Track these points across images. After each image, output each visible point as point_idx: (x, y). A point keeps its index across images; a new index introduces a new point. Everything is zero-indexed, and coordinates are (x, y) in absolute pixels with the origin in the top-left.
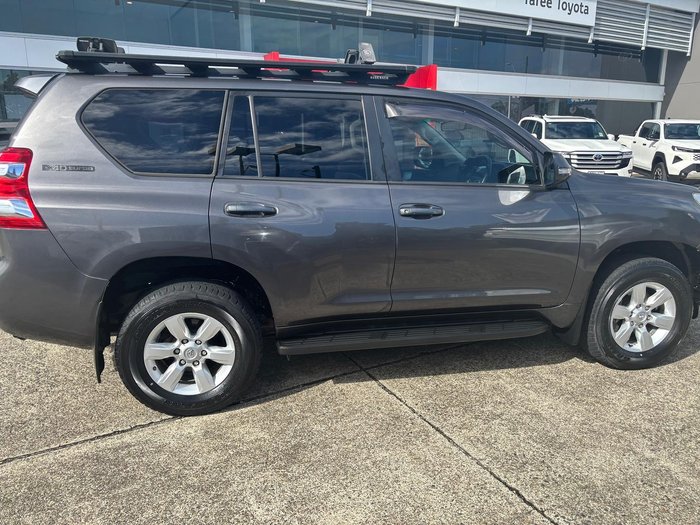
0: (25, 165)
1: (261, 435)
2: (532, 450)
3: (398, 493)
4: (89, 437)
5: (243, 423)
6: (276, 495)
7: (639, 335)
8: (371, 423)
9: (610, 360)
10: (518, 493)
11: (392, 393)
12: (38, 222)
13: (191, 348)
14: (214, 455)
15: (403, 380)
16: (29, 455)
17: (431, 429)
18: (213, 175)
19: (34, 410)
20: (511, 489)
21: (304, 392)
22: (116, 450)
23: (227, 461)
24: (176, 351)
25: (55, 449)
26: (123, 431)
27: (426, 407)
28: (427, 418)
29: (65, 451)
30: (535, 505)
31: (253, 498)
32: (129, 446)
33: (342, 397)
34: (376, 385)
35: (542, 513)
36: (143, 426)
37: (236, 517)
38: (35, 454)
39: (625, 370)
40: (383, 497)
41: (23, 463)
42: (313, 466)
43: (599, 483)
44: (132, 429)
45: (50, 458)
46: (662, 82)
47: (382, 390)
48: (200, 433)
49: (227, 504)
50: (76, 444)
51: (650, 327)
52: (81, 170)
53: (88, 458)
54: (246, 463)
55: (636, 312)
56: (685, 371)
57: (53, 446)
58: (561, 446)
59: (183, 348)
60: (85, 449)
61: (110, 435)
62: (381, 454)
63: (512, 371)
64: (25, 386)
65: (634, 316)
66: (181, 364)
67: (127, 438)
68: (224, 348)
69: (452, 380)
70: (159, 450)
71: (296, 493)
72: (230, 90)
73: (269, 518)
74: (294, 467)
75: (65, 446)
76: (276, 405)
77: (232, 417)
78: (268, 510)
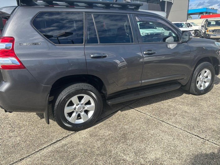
0: (12, 44)
1: (110, 132)
2: (192, 123)
3: (166, 143)
4: (48, 144)
5: (101, 129)
6: (129, 152)
7: (202, 85)
8: (142, 122)
9: (196, 93)
10: (198, 136)
11: (141, 112)
12: (21, 66)
13: (80, 107)
14: (99, 142)
15: (141, 107)
16: (29, 156)
17: (161, 121)
18: (84, 44)
19: (18, 138)
20: (196, 135)
21: (114, 116)
22: (62, 147)
23: (104, 143)
24: (75, 109)
25: (38, 151)
26: (60, 140)
27: (154, 115)
28: (157, 118)
29: (43, 151)
30: (205, 139)
31: (122, 154)
32: (66, 145)
33: (127, 116)
34: (134, 110)
35: (208, 140)
36: (66, 137)
37: (121, 161)
38: (31, 155)
39: (199, 95)
40: (162, 145)
41: (29, 159)
42: (134, 140)
43: (216, 129)
44: (62, 139)
45: (38, 155)
46: (166, 11)
47: (137, 112)
48: (88, 136)
49: (115, 158)
50: (45, 148)
51: (205, 82)
52: (36, 44)
53: (53, 152)
54: (111, 143)
55: (202, 78)
56: (214, 94)
57: (36, 150)
58: (199, 120)
59: (77, 107)
60: (50, 149)
61: (56, 142)
62: (152, 132)
63: (170, 100)
64: (8, 130)
65: (201, 79)
66: (77, 113)
67: (63, 142)
68: (91, 105)
69: (155, 105)
70: (78, 144)
71: (135, 149)
72: (85, 12)
73: (132, 160)
74: (128, 141)
75: (41, 150)
76: (107, 121)
77: (96, 128)
78: (130, 157)
